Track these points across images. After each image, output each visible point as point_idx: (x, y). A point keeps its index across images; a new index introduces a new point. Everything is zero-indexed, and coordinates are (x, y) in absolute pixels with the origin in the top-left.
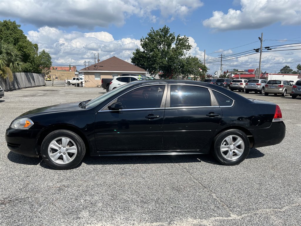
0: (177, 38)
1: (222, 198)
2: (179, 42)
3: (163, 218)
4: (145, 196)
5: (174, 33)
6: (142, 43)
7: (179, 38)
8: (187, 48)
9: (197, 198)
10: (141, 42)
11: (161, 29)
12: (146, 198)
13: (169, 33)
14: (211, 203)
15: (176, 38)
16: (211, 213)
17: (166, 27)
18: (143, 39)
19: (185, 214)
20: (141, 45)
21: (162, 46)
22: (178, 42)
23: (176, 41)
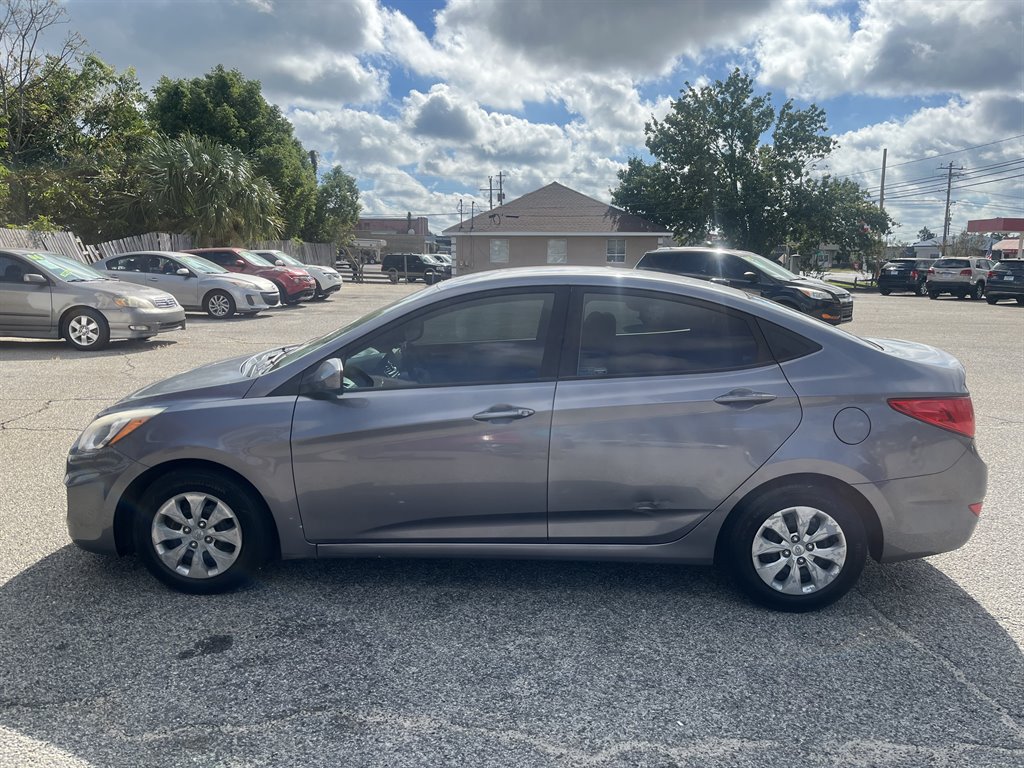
0: (782, 113)
1: (988, 685)
2: (788, 126)
3: (782, 729)
4: (712, 652)
5: (769, 94)
6: (652, 135)
7: (790, 111)
8: (818, 149)
9: (895, 675)
10: (646, 134)
11: (720, 85)
12: (714, 657)
13: (752, 96)
14: (950, 697)
15: (777, 114)
16: (953, 730)
17: (739, 75)
18: (652, 122)
19: (859, 725)
20: (648, 143)
21: (721, 142)
22: (784, 125)
23: (777, 122)
